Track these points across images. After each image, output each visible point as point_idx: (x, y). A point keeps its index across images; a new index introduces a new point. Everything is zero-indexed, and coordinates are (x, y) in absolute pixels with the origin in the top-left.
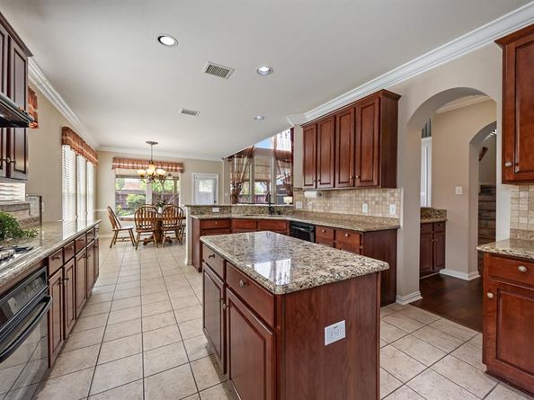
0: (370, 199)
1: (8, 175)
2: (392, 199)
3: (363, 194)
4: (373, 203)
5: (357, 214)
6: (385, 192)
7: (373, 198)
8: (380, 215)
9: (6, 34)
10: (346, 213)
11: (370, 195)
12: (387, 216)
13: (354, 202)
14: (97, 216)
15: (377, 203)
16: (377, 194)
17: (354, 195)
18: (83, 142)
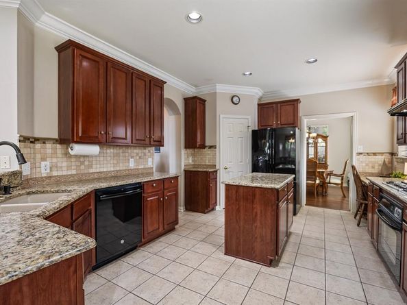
0: (135, 154)
2: (149, 154)
3: (129, 151)
4: (138, 157)
5: (124, 168)
6: (145, 149)
7: (137, 154)
8: (142, 167)
10: (112, 169)
11: (135, 151)
12: (147, 167)
13: (121, 158)
15: (140, 158)
16: (140, 151)
17: (121, 151)
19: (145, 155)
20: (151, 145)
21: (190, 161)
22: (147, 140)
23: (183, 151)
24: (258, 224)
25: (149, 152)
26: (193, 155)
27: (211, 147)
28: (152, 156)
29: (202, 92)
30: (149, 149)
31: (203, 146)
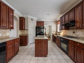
0: (2, 32)
8: (5, 36)
12: (7, 35)
15: (4, 33)
16: (4, 30)
19: (6, 32)
20: (9, 29)
21: (21, 33)
22: (7, 27)
23: (19, 31)
24: (43, 48)
25: (8, 31)
26: (22, 32)
27: (26, 30)
28: (9, 32)
29: (24, 16)
30: (8, 30)
31: (25, 30)
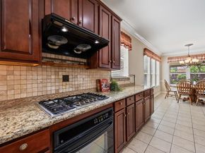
1: (112, 67)
9: (110, 14)
14: (161, 83)
18: (153, 53)
